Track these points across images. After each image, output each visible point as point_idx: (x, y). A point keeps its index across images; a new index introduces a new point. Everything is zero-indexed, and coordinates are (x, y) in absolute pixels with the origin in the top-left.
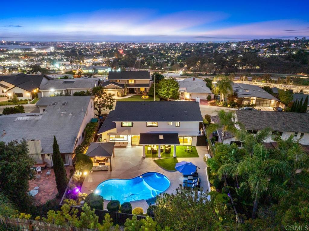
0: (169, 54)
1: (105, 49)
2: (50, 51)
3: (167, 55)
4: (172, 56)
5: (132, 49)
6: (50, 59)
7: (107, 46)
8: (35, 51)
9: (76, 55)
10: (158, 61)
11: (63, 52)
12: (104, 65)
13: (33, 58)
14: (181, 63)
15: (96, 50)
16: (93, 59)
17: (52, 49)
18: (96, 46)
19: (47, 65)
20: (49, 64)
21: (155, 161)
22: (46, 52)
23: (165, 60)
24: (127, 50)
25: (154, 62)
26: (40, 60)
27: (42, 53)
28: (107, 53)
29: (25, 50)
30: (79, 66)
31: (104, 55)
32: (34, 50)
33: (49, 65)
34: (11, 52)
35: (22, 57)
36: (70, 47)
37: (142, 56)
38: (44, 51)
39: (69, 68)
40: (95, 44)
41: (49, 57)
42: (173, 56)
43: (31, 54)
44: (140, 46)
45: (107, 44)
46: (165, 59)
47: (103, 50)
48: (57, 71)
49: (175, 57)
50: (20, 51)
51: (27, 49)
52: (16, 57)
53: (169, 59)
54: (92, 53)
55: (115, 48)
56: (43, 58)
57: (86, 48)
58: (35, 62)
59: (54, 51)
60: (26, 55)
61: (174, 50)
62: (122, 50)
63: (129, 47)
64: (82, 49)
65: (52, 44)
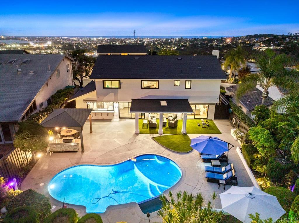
1: (102, 44)
2: (47, 46)
5: (128, 43)
7: (104, 41)
11: (60, 46)
15: (93, 45)
16: (90, 53)
17: (49, 43)
18: (93, 41)
21: (154, 138)
22: (44, 47)
27: (40, 47)
29: (23, 44)
32: (32, 44)
34: (9, 46)
36: (67, 42)
41: (46, 51)
42: (169, 50)
43: (30, 48)
44: (136, 41)
47: (99, 45)
50: (18, 46)
54: (89, 47)
55: (112, 43)
56: (40, 51)
57: (83, 43)
59: (52, 45)
61: (169, 45)
63: (125, 42)
64: (79, 43)
65: (49, 39)
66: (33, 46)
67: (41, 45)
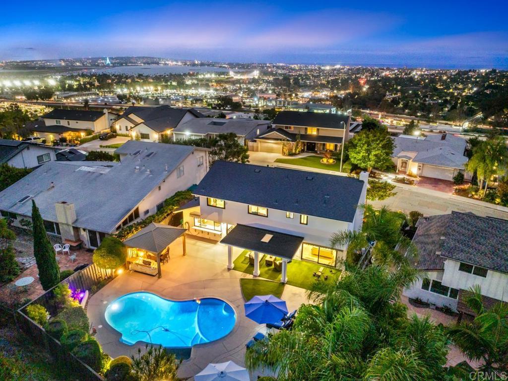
0: (451, 91)
1: (336, 78)
2: (252, 77)
3: (445, 91)
4: (456, 94)
5: (383, 77)
6: (249, 89)
7: (342, 72)
8: (233, 76)
9: (289, 85)
10: (425, 101)
11: (271, 78)
12: (328, 103)
13: (227, 86)
14: (471, 108)
15: (322, 78)
16: (313, 92)
17: (256, 74)
18: (323, 70)
19: (242, 97)
20: (246, 96)
21: (242, 280)
22: (247, 79)
23: (440, 101)
24: (373, 79)
25: (416, 103)
26: (236, 90)
27: (241, 79)
28: (338, 83)
29: (220, 74)
30: (286, 102)
31: (332, 87)
32: (232, 74)
33: (245, 98)
34: (202, 76)
35: (213, 84)
36: (283, 72)
37: (398, 91)
38: (245, 77)
39: (271, 104)
40: (323, 68)
41: (249, 86)
42: (459, 94)
43: (228, 80)
44: (398, 74)
45: (342, 69)
46: (440, 98)
47: (332, 78)
48: (253, 107)
49: (461, 95)
50: (213, 76)
51: (223, 73)
52: (206, 84)
53: (448, 98)
54: (314, 82)
55: (354, 77)
56: (240, 87)
57: (306, 75)
58: (228, 92)
59: (259, 77)
60: (219, 82)
61: (462, 83)
62: (366, 80)
63: (377, 75)
64: (300, 75)
65: (258, 66)
66: (232, 78)
67: (244, 75)
